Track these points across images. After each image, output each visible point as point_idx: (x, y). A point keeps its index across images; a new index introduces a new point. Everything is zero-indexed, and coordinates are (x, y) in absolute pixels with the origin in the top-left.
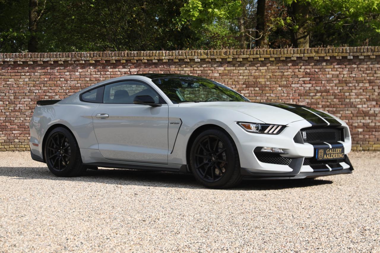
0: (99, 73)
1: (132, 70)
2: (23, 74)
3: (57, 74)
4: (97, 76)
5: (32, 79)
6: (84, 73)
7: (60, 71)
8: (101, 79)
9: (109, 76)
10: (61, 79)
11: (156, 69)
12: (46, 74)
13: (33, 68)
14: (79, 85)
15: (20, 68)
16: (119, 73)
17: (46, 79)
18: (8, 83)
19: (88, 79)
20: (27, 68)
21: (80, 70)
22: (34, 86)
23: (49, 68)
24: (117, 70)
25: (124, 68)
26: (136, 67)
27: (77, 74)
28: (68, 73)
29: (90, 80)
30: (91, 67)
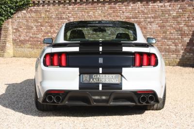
0: (144, 7)
1: (166, 4)
2: (98, 8)
3: (118, 8)
4: (143, 9)
5: (103, 12)
6: (134, 7)
7: (120, 6)
8: (145, 11)
9: (151, 9)
10: (120, 12)
11: (182, 3)
12: (111, 8)
13: (104, 4)
14: (131, 16)
15: (96, 4)
16: (157, 6)
17: (111, 12)
18: (89, 14)
19: (137, 11)
20: (100, 4)
21: (132, 5)
22: (104, 17)
23: (113, 4)
24: (156, 4)
25: (160, 2)
26: (168, 2)
27: (130, 7)
28: (124, 7)
29: (138, 12)
30: (139, 3)
